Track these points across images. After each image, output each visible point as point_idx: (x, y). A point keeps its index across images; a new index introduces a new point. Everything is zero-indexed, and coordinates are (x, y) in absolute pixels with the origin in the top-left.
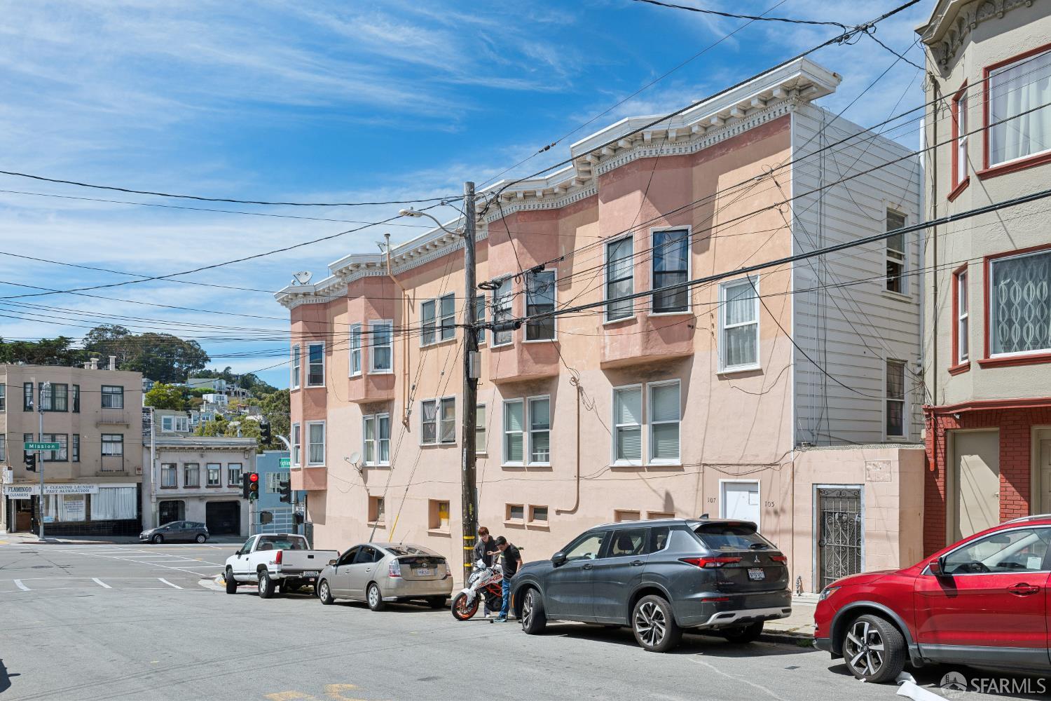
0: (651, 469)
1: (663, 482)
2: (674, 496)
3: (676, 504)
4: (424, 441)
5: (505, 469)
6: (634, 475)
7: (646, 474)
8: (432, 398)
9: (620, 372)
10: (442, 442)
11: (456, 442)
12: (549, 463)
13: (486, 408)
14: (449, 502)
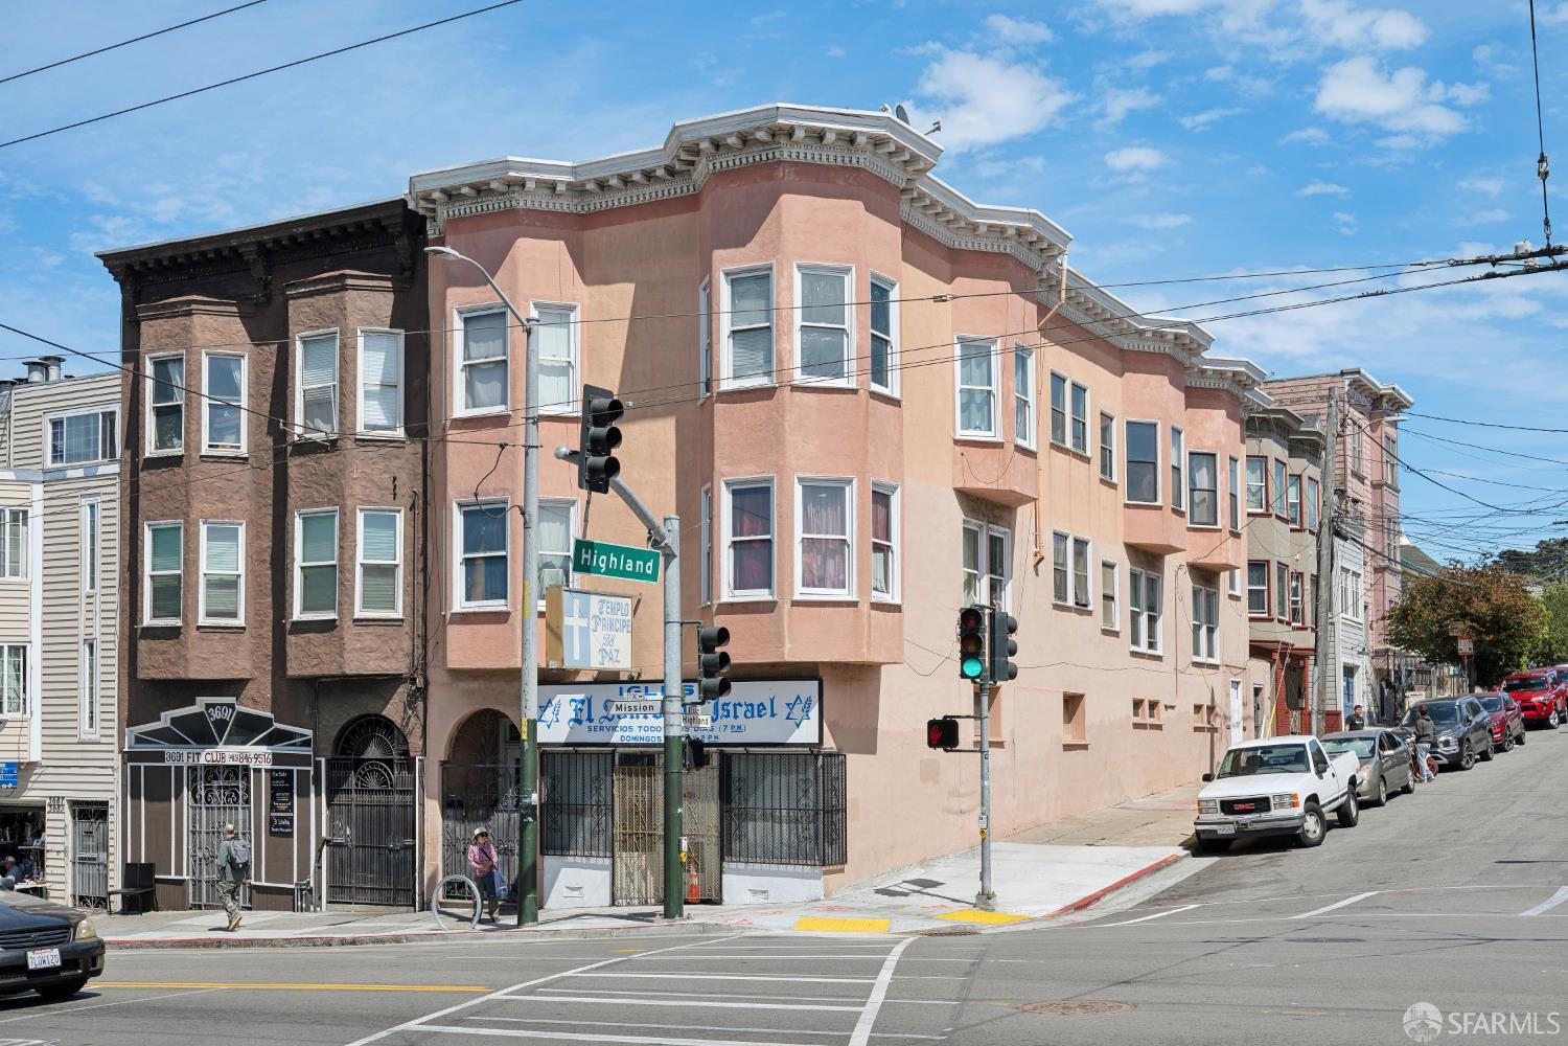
0: (1208, 666)
1: (1211, 678)
2: (1215, 691)
3: (1215, 699)
4: (1054, 597)
5: (1131, 654)
6: (1200, 671)
7: (1205, 671)
8: (1065, 531)
9: (1198, 572)
10: (1077, 604)
11: (1090, 608)
12: (1159, 652)
13: (1116, 569)
14: (1082, 696)
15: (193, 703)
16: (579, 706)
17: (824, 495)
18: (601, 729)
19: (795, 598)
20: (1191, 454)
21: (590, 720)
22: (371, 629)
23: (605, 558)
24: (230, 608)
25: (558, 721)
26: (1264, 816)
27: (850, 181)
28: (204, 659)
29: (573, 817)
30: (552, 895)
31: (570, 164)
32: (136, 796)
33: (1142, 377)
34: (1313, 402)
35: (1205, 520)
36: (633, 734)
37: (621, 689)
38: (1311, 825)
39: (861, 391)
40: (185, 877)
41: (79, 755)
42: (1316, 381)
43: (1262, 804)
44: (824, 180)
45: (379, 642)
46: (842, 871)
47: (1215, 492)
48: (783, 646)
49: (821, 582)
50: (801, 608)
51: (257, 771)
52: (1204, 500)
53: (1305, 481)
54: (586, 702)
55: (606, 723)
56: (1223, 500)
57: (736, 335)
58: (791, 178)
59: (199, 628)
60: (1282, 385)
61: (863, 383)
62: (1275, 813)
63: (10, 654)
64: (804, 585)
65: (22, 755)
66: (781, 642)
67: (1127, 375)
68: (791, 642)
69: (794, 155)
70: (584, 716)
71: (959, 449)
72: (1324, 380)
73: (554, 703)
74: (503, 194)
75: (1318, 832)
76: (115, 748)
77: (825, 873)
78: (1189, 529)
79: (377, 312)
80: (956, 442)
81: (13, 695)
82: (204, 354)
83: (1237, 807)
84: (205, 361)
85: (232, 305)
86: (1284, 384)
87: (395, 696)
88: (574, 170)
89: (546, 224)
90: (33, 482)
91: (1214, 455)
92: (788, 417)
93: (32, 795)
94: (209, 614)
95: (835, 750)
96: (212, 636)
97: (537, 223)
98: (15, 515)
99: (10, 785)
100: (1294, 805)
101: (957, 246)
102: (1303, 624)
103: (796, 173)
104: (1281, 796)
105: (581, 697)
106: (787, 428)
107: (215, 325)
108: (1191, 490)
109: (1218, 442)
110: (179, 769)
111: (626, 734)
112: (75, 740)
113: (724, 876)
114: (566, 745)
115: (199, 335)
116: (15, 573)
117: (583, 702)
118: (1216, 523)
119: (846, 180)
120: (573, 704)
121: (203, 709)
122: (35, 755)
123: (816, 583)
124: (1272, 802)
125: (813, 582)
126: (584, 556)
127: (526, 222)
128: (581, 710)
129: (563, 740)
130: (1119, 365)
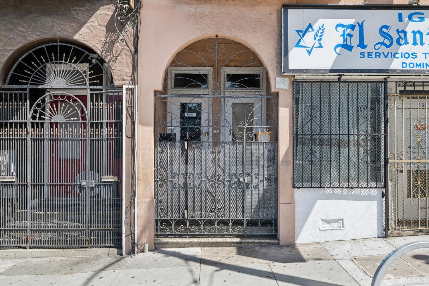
16: (348, 31)
18: (377, 55)
21: (362, 45)
25: (321, 46)
29: (334, 149)
30: (305, 228)
36: (417, 61)
37: (400, 15)
54: (357, 28)
55: (383, 49)
70: (355, 41)
73: (316, 27)
87: (93, 19)
105: (352, 22)
111: (407, 61)
114: (332, 71)
117: (353, 27)
120: (341, 30)
128: (350, 36)
129: (329, 67)
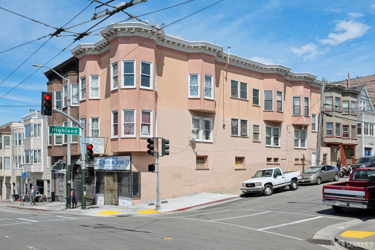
0: (301, 149)
1: (303, 152)
2: (305, 155)
3: (305, 157)
4: (232, 134)
5: (266, 147)
6: (298, 150)
7: (300, 150)
8: (237, 118)
9: (296, 126)
10: (241, 135)
11: (248, 136)
12: (279, 146)
13: (260, 127)
14: (244, 157)
15: (58, 161)
17: (129, 113)
19: (121, 137)
20: (293, 97)
22: (73, 146)
23: (60, 130)
24: (60, 142)
26: (254, 188)
27: (135, 39)
28: (55, 152)
29: (100, 186)
30: (98, 202)
31: (94, 44)
32: (53, 179)
33: (269, 79)
34: (369, 82)
35: (298, 114)
38: (268, 190)
39: (137, 89)
40: (58, 195)
41: (47, 171)
42: (370, 77)
43: (253, 185)
44: (128, 40)
45: (75, 148)
46: (140, 199)
47: (300, 106)
48: (119, 148)
49: (129, 133)
50: (123, 139)
51: (65, 174)
52: (298, 108)
53: (350, 102)
56: (302, 108)
57: (114, 78)
58: (121, 40)
59: (54, 146)
60: (362, 78)
61: (137, 86)
62: (256, 187)
63: (38, 152)
64: (125, 134)
65: (40, 171)
66: (119, 147)
67: (264, 79)
68: (121, 147)
69: (121, 35)
70: (100, 164)
71: (189, 100)
72: (373, 76)
74: (84, 52)
75: (270, 192)
76: (50, 170)
77: (132, 200)
78: (292, 116)
79: (74, 80)
80: (189, 99)
81: (39, 159)
82: (55, 91)
83: (249, 185)
84: (55, 93)
85: (59, 81)
86: (363, 78)
88: (95, 45)
89: (92, 57)
90: (41, 118)
91: (300, 97)
92: (120, 96)
93: (43, 178)
94: (56, 143)
95: (138, 172)
96: (57, 148)
97: (91, 57)
98: (38, 125)
99: (25, 177)
100: (261, 185)
101: (188, 52)
102: (349, 138)
103: (122, 39)
104: (258, 183)
106: (120, 99)
107: (57, 85)
108: (293, 106)
109: (301, 94)
110: (57, 174)
112: (46, 168)
113: (119, 199)
114: (98, 170)
115: (54, 88)
116: (38, 136)
118: (300, 114)
119: (134, 39)
121: (59, 162)
122: (42, 171)
123: (128, 133)
124: (256, 184)
125: (127, 133)
126: (53, 130)
127: (88, 57)
130: (262, 77)
